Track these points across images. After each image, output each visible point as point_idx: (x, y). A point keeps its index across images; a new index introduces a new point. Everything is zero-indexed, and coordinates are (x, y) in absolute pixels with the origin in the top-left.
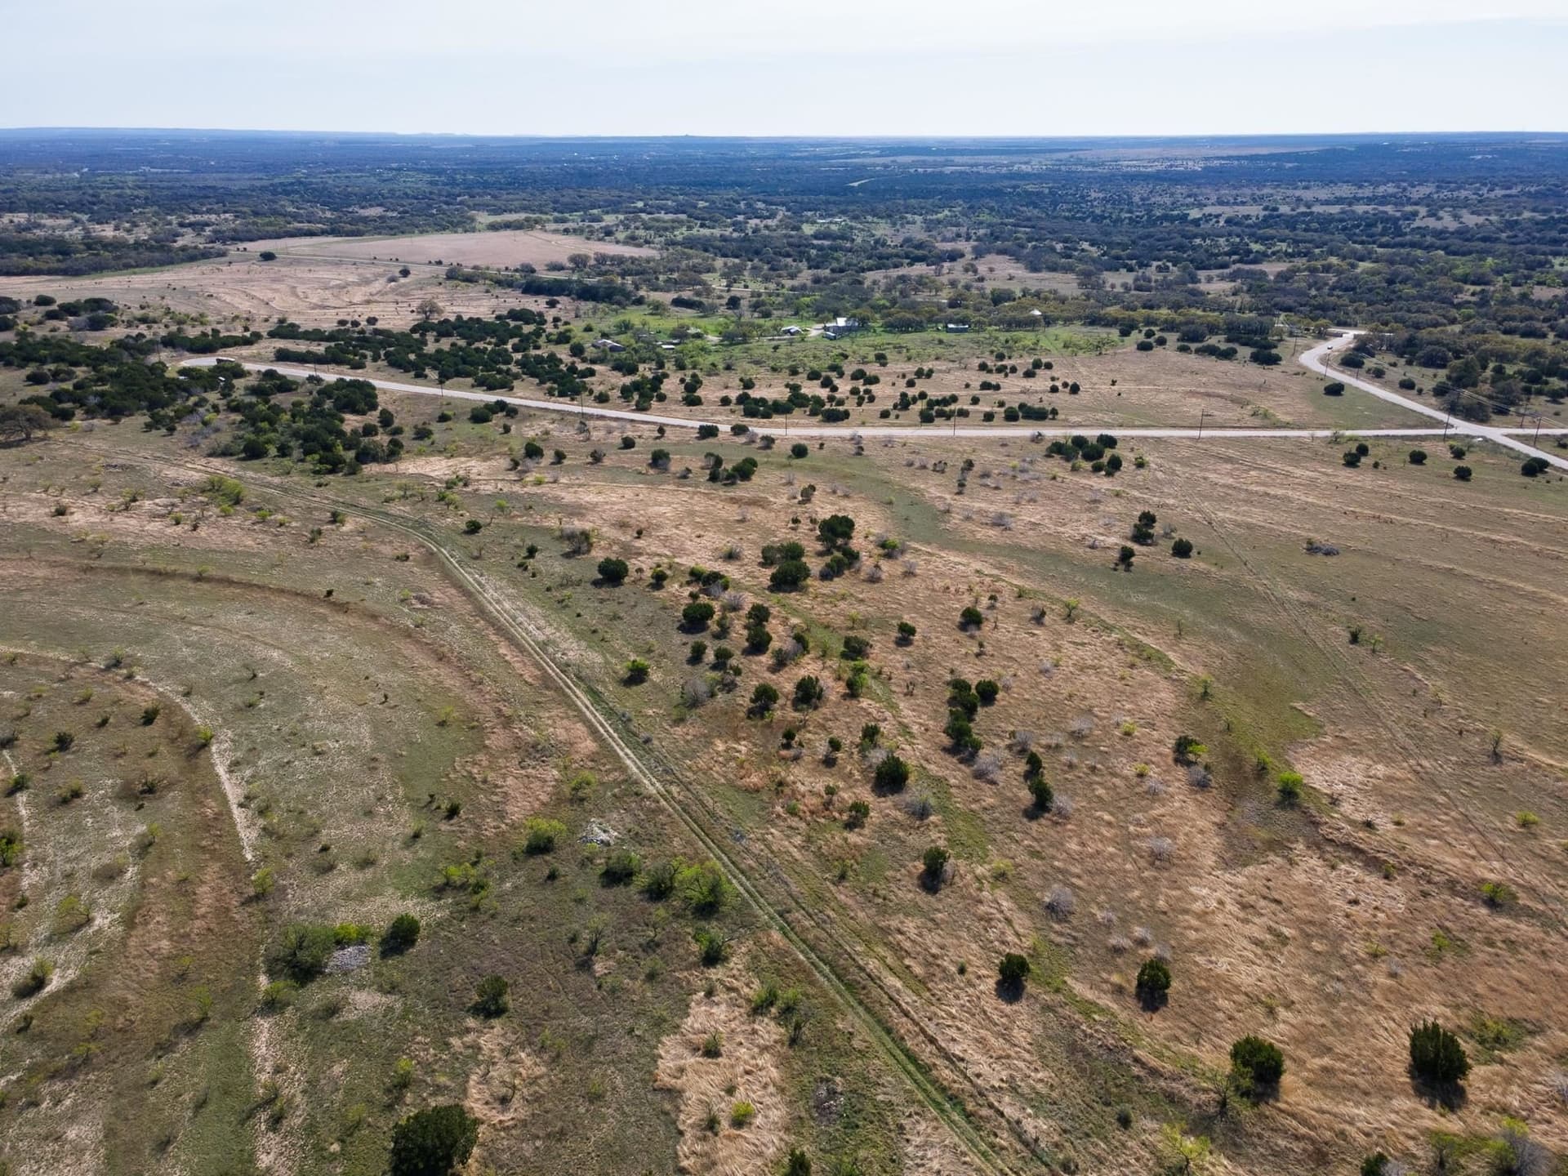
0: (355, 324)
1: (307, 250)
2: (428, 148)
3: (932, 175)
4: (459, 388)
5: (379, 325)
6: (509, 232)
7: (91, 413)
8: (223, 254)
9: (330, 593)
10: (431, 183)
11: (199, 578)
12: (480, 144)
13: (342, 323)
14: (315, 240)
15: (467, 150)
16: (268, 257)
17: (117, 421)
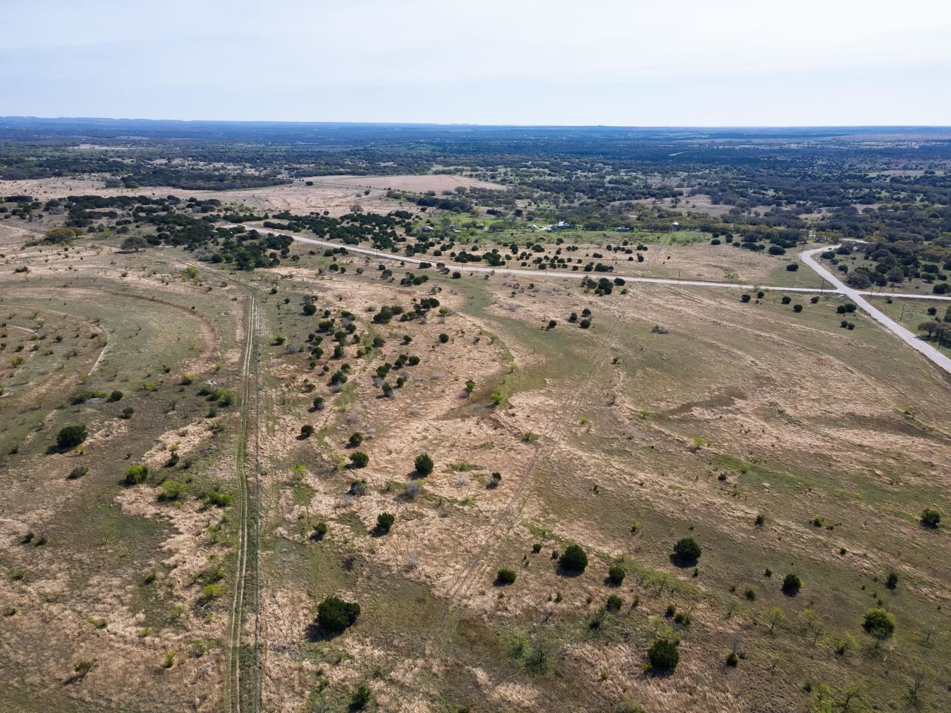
0: (318, 214)
1: (331, 182)
2: (448, 132)
3: (729, 149)
4: (334, 243)
5: (329, 216)
6: (443, 176)
7: (167, 243)
8: (291, 182)
9: (193, 308)
10: (433, 150)
11: (152, 300)
12: (476, 129)
13: (312, 213)
14: (342, 177)
15: (467, 133)
16: (310, 184)
17: (175, 247)
